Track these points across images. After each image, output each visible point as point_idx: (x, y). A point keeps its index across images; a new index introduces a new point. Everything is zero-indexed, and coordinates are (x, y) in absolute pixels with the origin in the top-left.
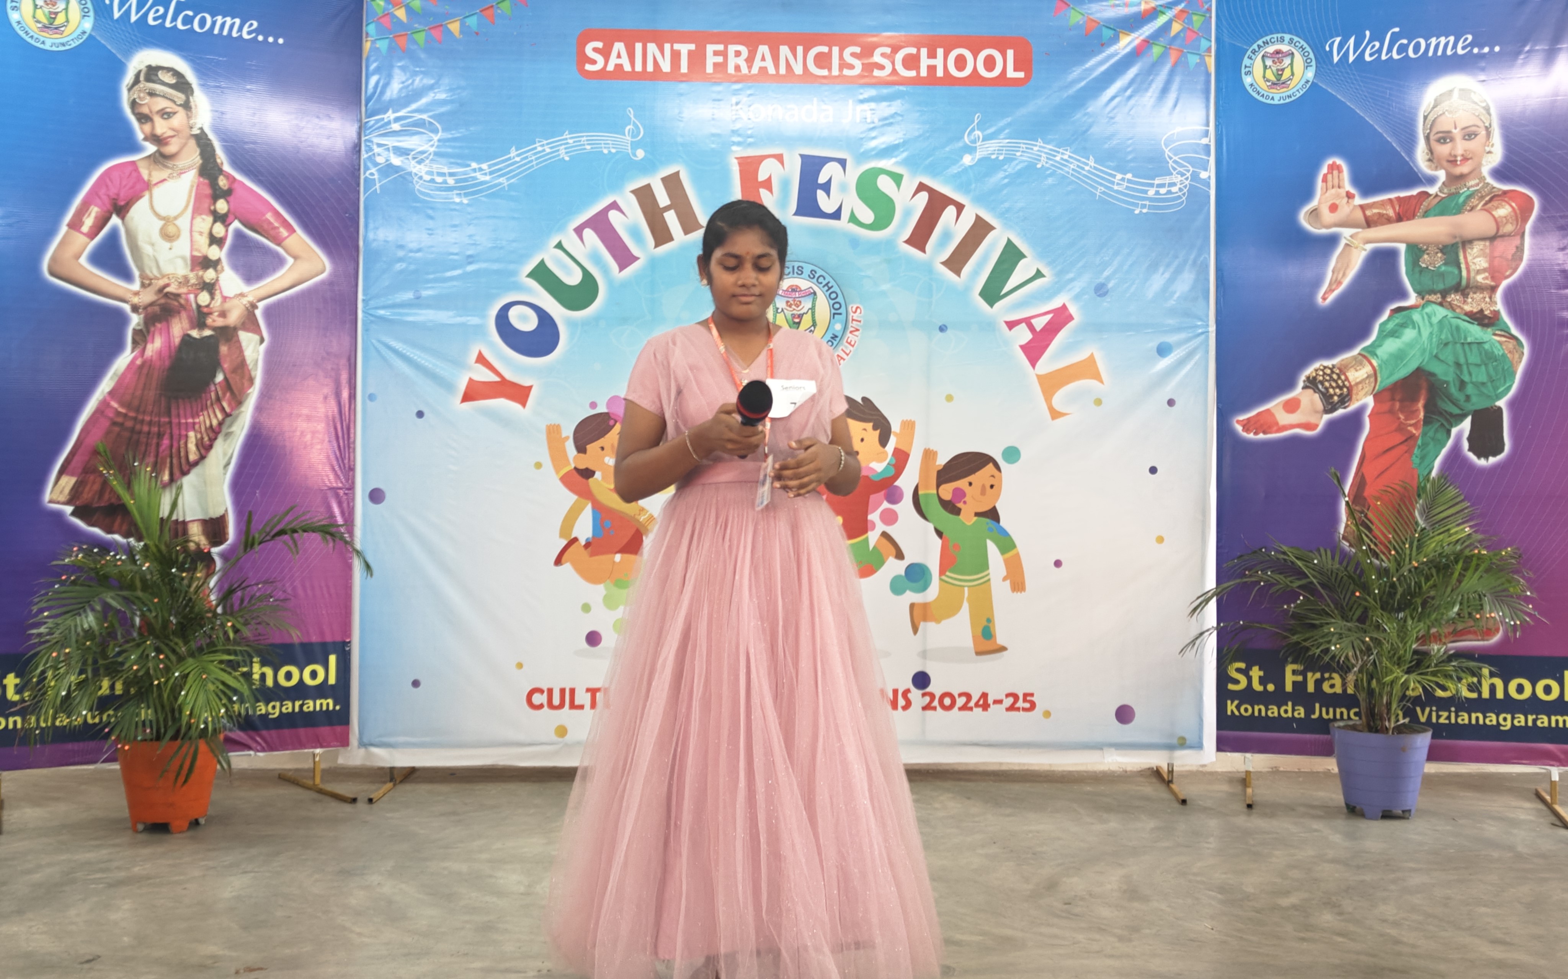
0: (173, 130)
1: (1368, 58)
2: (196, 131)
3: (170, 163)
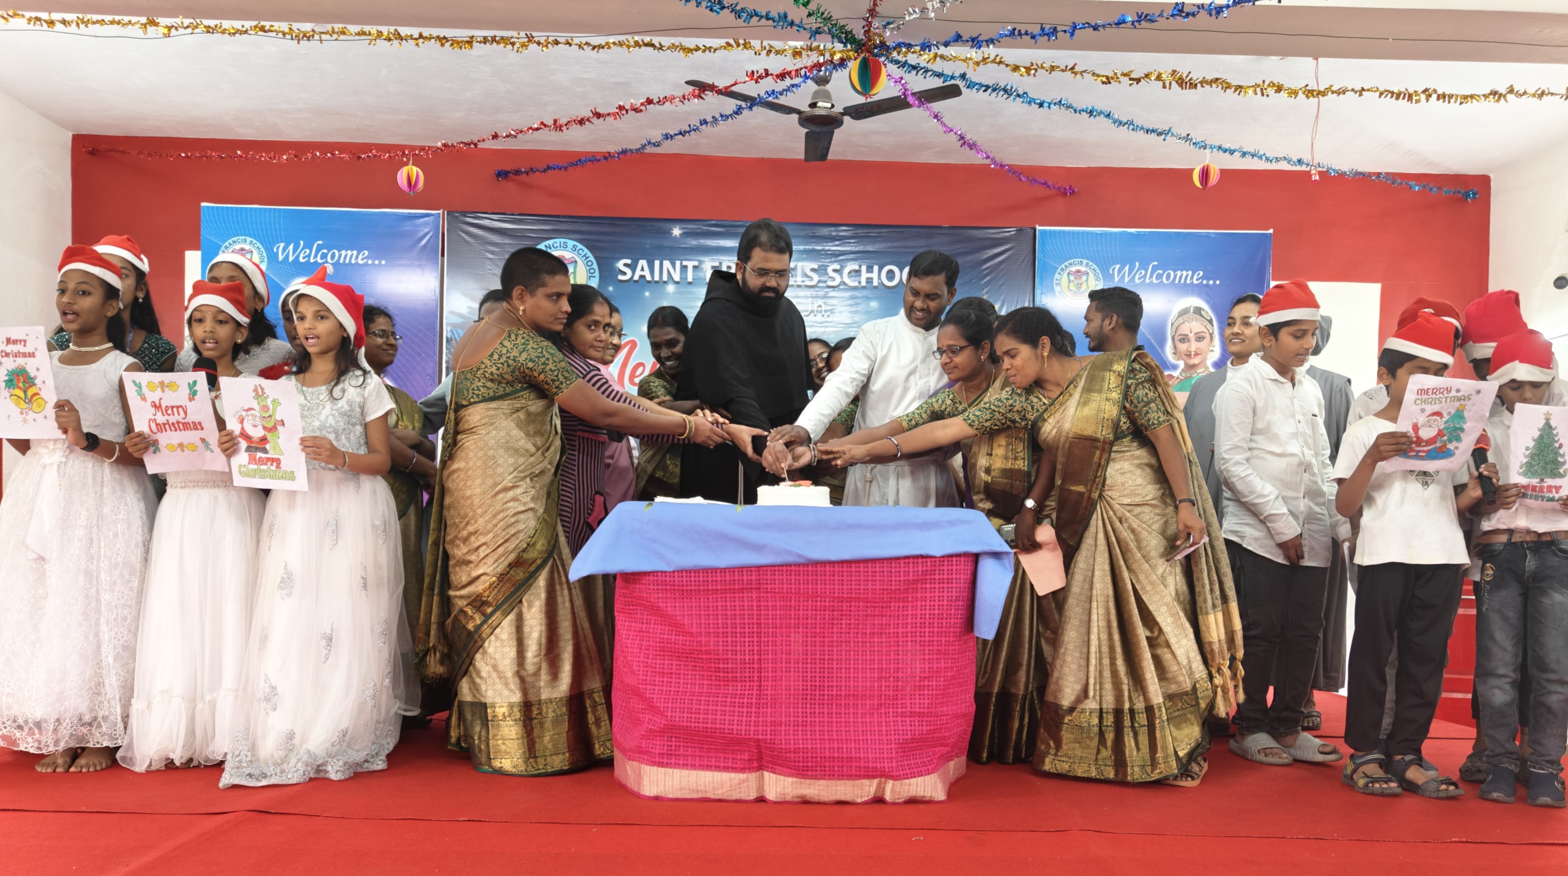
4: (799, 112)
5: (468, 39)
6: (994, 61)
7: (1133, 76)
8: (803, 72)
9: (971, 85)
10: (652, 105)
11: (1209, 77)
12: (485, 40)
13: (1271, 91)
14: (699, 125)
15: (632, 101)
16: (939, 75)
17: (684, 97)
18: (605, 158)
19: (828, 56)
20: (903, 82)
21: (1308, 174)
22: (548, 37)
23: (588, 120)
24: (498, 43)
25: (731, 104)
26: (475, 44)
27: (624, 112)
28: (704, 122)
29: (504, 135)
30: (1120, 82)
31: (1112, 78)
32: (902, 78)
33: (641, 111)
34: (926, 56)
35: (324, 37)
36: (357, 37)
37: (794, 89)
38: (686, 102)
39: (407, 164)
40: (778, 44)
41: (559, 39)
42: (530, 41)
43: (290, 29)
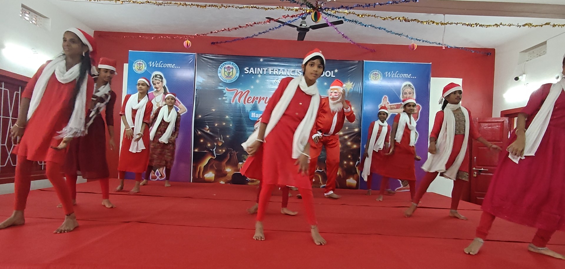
0: (159, 86)
1: (392, 77)
2: (163, 86)
3: (158, 92)
4: (297, 27)
5: (205, 5)
6: (352, 13)
7: (392, 18)
8: (298, 16)
9: (346, 20)
10: (255, 24)
11: (413, 19)
12: (210, 6)
13: (431, 23)
14: (269, 30)
15: (250, 23)
16: (337, 17)
17: (265, 22)
18: (242, 39)
19: (305, 11)
20: (327, 19)
21: (442, 47)
22: (227, 5)
23: (238, 28)
24: (213, 6)
25: (278, 24)
26: (207, 7)
27: (248, 26)
28: (270, 29)
29: (214, 32)
30: (388, 20)
31: (386, 19)
32: (326, 18)
33: (252, 26)
34: (333, 12)
35: (165, 4)
36: (174, 5)
37: (296, 20)
38: (265, 23)
39: (186, 40)
40: (291, 8)
41: (230, 6)
42: (222, 6)
43: (156, 2)
